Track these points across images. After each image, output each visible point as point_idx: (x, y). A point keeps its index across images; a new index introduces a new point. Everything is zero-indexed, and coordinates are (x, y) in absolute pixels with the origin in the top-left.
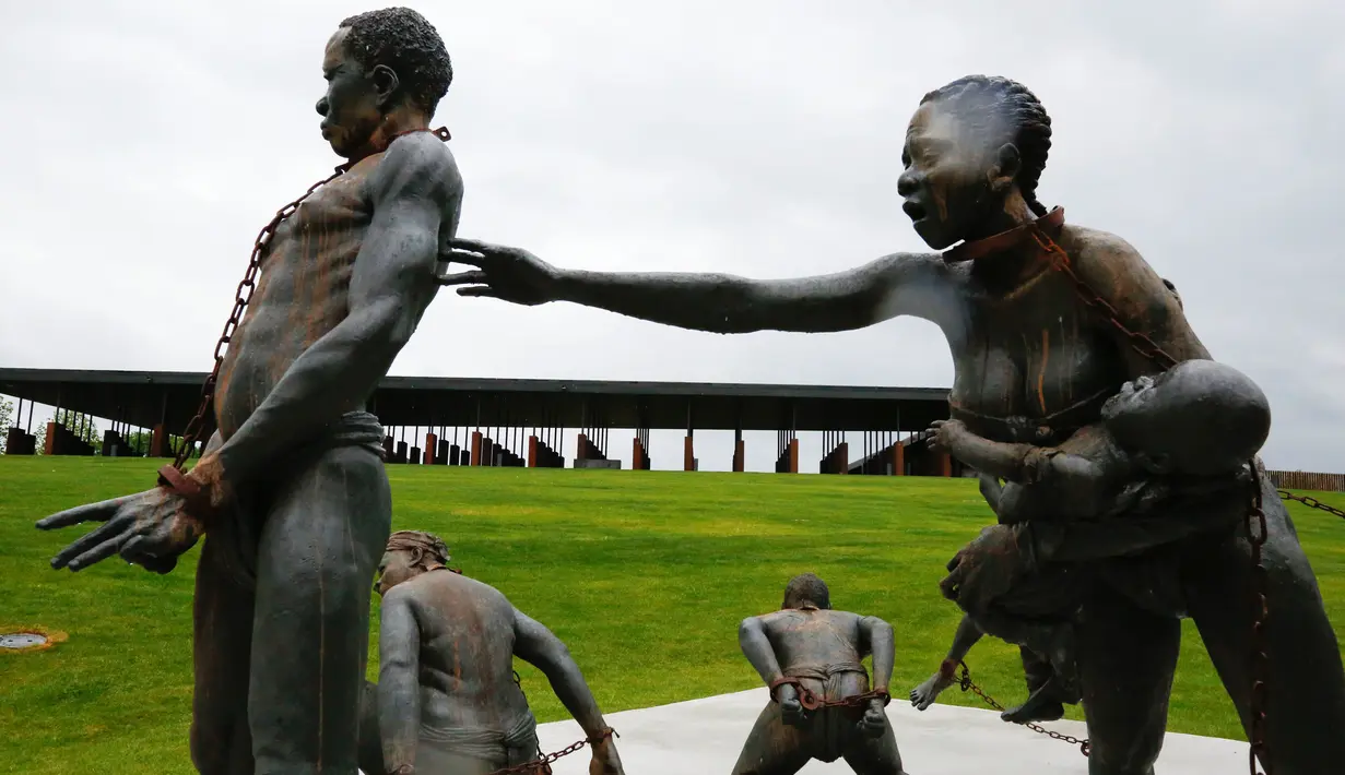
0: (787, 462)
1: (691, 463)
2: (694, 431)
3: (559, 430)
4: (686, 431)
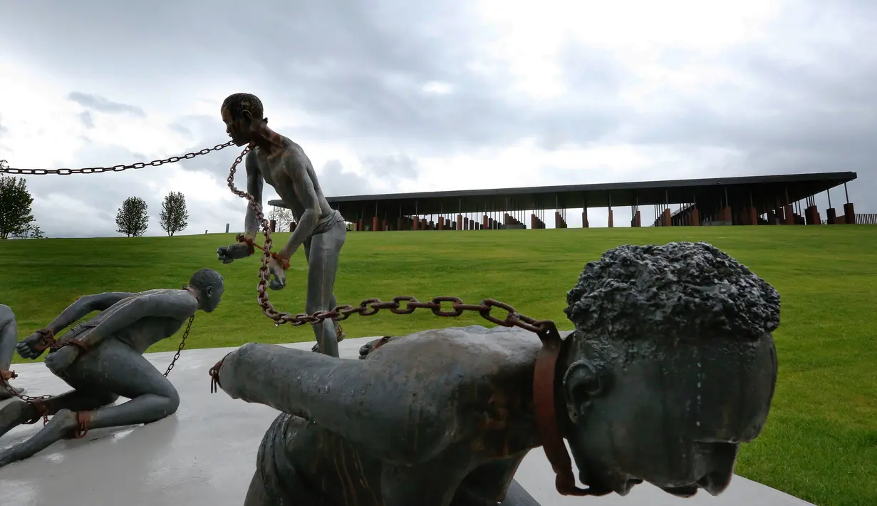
0: (636, 221)
1: (585, 223)
2: (588, 209)
3: (523, 211)
4: (582, 209)
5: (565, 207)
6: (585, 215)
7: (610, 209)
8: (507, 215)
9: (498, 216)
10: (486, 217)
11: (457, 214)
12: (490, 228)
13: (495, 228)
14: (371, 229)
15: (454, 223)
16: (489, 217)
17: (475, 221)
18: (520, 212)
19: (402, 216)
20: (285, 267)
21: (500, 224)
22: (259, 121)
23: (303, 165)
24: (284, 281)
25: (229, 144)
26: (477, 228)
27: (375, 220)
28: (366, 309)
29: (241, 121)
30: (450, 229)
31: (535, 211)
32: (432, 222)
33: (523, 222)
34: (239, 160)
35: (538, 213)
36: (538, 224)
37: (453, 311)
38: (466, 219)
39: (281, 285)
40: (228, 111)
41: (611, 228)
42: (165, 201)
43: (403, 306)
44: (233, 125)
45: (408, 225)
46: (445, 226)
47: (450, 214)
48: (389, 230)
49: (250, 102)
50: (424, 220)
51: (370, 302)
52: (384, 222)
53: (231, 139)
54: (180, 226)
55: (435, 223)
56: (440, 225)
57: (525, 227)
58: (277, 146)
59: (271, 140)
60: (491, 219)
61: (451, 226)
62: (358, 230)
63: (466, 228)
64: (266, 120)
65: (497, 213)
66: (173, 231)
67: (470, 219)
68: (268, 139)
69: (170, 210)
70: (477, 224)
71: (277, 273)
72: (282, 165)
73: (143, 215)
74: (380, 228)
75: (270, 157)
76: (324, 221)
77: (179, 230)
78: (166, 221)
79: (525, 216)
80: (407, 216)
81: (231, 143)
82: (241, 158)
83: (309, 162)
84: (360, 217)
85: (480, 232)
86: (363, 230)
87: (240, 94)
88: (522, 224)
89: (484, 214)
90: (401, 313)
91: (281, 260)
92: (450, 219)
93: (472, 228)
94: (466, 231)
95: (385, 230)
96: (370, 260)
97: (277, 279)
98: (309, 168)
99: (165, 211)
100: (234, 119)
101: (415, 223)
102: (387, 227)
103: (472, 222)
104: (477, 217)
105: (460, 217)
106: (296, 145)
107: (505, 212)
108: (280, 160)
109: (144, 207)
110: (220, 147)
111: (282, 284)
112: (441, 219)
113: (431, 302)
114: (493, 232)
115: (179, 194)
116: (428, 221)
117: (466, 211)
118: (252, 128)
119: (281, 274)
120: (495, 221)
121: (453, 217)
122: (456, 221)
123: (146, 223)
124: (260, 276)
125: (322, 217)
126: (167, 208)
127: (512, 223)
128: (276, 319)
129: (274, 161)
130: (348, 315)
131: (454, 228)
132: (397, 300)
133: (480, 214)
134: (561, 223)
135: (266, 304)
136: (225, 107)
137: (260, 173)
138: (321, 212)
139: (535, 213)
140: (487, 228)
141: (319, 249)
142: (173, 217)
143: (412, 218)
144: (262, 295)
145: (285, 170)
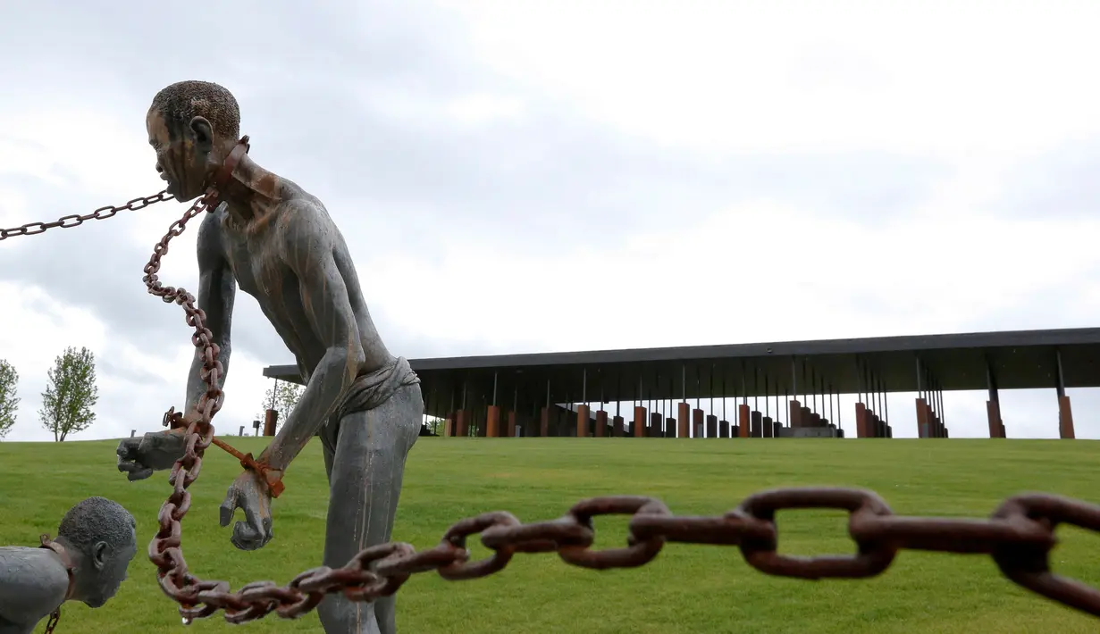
5: (941, 389)
6: (993, 408)
7: (1060, 393)
8: (795, 405)
9: (776, 408)
10: (744, 409)
11: (676, 402)
12: (756, 434)
13: (767, 435)
14: (482, 434)
15: (671, 422)
16: (752, 409)
17: (720, 418)
18: (827, 396)
19: (552, 402)
20: (272, 491)
21: (778, 425)
22: (228, 143)
23: (325, 241)
24: (267, 524)
25: (160, 197)
26: (724, 434)
27: (492, 412)
28: (464, 559)
29: (189, 143)
30: (662, 435)
31: (863, 395)
32: (618, 420)
33: (836, 422)
34: (177, 228)
35: (872, 401)
36: (873, 426)
37: (847, 550)
38: (699, 413)
39: (258, 536)
40: (162, 120)
41: (1067, 442)
42: (55, 367)
43: (610, 536)
44: (171, 151)
45: (565, 426)
46: (650, 428)
47: (660, 402)
48: (522, 435)
49: (210, 98)
50: (602, 414)
51: (479, 526)
52: (512, 416)
53: (165, 185)
54: (81, 421)
55: (626, 423)
56: (638, 425)
57: (840, 433)
58: (268, 201)
59: (253, 185)
60: (757, 414)
61: (664, 428)
62: (453, 434)
63: (697, 433)
64: (245, 141)
65: (772, 399)
66: (65, 430)
67: (707, 413)
68: (248, 184)
69: (63, 386)
70: (724, 424)
71: (252, 506)
72: (276, 243)
73: (8, 396)
74: (503, 432)
75: (251, 227)
76: (370, 380)
77: (78, 429)
78: (52, 408)
79: (841, 409)
80: (563, 405)
81: (166, 195)
82: (182, 223)
83: (340, 237)
84: (458, 406)
85: (731, 442)
86: (465, 434)
87: (189, 83)
88: (832, 426)
89: (740, 400)
90: (603, 563)
91: (263, 475)
92: (660, 412)
93: (712, 433)
94: (698, 441)
95: (514, 435)
96: (479, 499)
97: (250, 521)
98: (340, 251)
99: (53, 388)
100: (172, 136)
101: (581, 423)
102: (518, 428)
103: (712, 419)
104: (725, 409)
105: (684, 409)
106: (311, 198)
107: (791, 398)
108: (272, 232)
109: (11, 378)
110: (141, 203)
111: (263, 533)
112: (640, 412)
113: (738, 512)
114: (762, 444)
115: (84, 351)
116: (611, 415)
117: (698, 396)
118: (212, 159)
119: (260, 508)
120: (768, 420)
121: (668, 408)
122: (676, 416)
123: (14, 413)
124: (172, 483)
125: (364, 371)
126: (58, 382)
127: (807, 422)
128: (187, 602)
129: (260, 235)
130: (403, 579)
131: (671, 433)
132: (584, 514)
133: (730, 401)
134: (931, 425)
135: (168, 556)
136: (156, 113)
137: (229, 268)
138: (363, 357)
139: (864, 401)
140: (749, 435)
141: (355, 451)
142: (67, 400)
143: (575, 410)
144: (165, 532)
145: (283, 256)
